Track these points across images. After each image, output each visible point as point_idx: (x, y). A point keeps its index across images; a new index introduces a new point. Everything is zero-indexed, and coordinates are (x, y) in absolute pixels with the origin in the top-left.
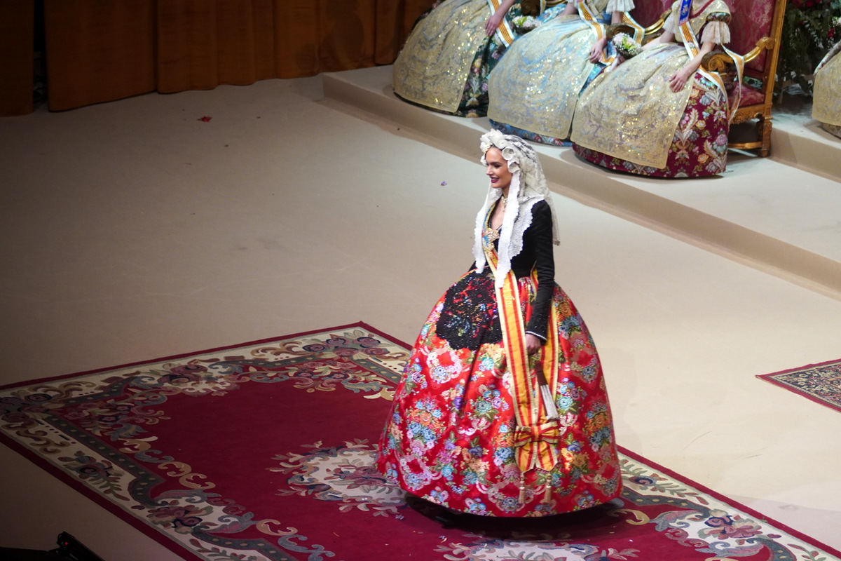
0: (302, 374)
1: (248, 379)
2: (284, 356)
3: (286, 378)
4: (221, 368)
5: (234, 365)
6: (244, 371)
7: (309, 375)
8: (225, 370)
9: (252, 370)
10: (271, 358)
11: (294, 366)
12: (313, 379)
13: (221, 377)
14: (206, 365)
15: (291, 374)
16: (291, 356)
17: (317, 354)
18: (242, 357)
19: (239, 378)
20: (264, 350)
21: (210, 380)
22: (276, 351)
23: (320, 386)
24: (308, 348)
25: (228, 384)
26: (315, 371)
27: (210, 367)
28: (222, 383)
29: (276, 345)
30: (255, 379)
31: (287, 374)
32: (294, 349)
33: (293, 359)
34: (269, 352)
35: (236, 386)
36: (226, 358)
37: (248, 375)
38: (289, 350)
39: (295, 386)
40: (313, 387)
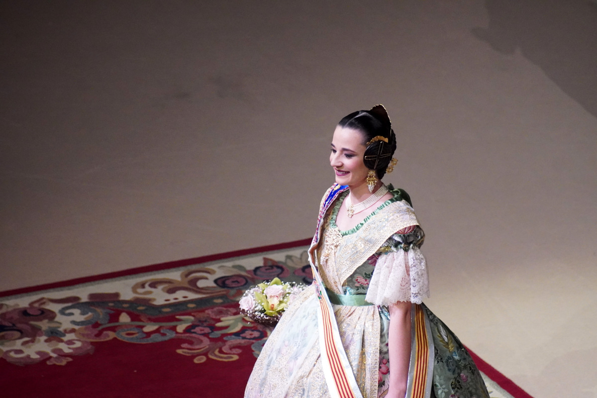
0: (197, 329)
1: (111, 335)
2: (180, 295)
3: (171, 335)
4: (78, 315)
5: (99, 310)
6: (110, 321)
7: (207, 330)
8: (82, 318)
9: (124, 318)
10: (160, 297)
11: (189, 314)
12: (212, 340)
13: (73, 331)
14: (55, 308)
15: (181, 328)
16: (192, 296)
17: (232, 292)
18: (117, 295)
19: (99, 335)
20: (154, 285)
21: (55, 335)
22: (171, 286)
23: (217, 352)
24: (222, 282)
25: (78, 344)
26: (219, 324)
27: (62, 312)
28: (70, 342)
29: (175, 275)
30: (122, 336)
31: (174, 328)
32: (201, 284)
33: (192, 301)
34: (160, 287)
35: (90, 347)
36: (92, 296)
37: (113, 329)
38: (192, 286)
39: (179, 351)
40: (206, 354)
